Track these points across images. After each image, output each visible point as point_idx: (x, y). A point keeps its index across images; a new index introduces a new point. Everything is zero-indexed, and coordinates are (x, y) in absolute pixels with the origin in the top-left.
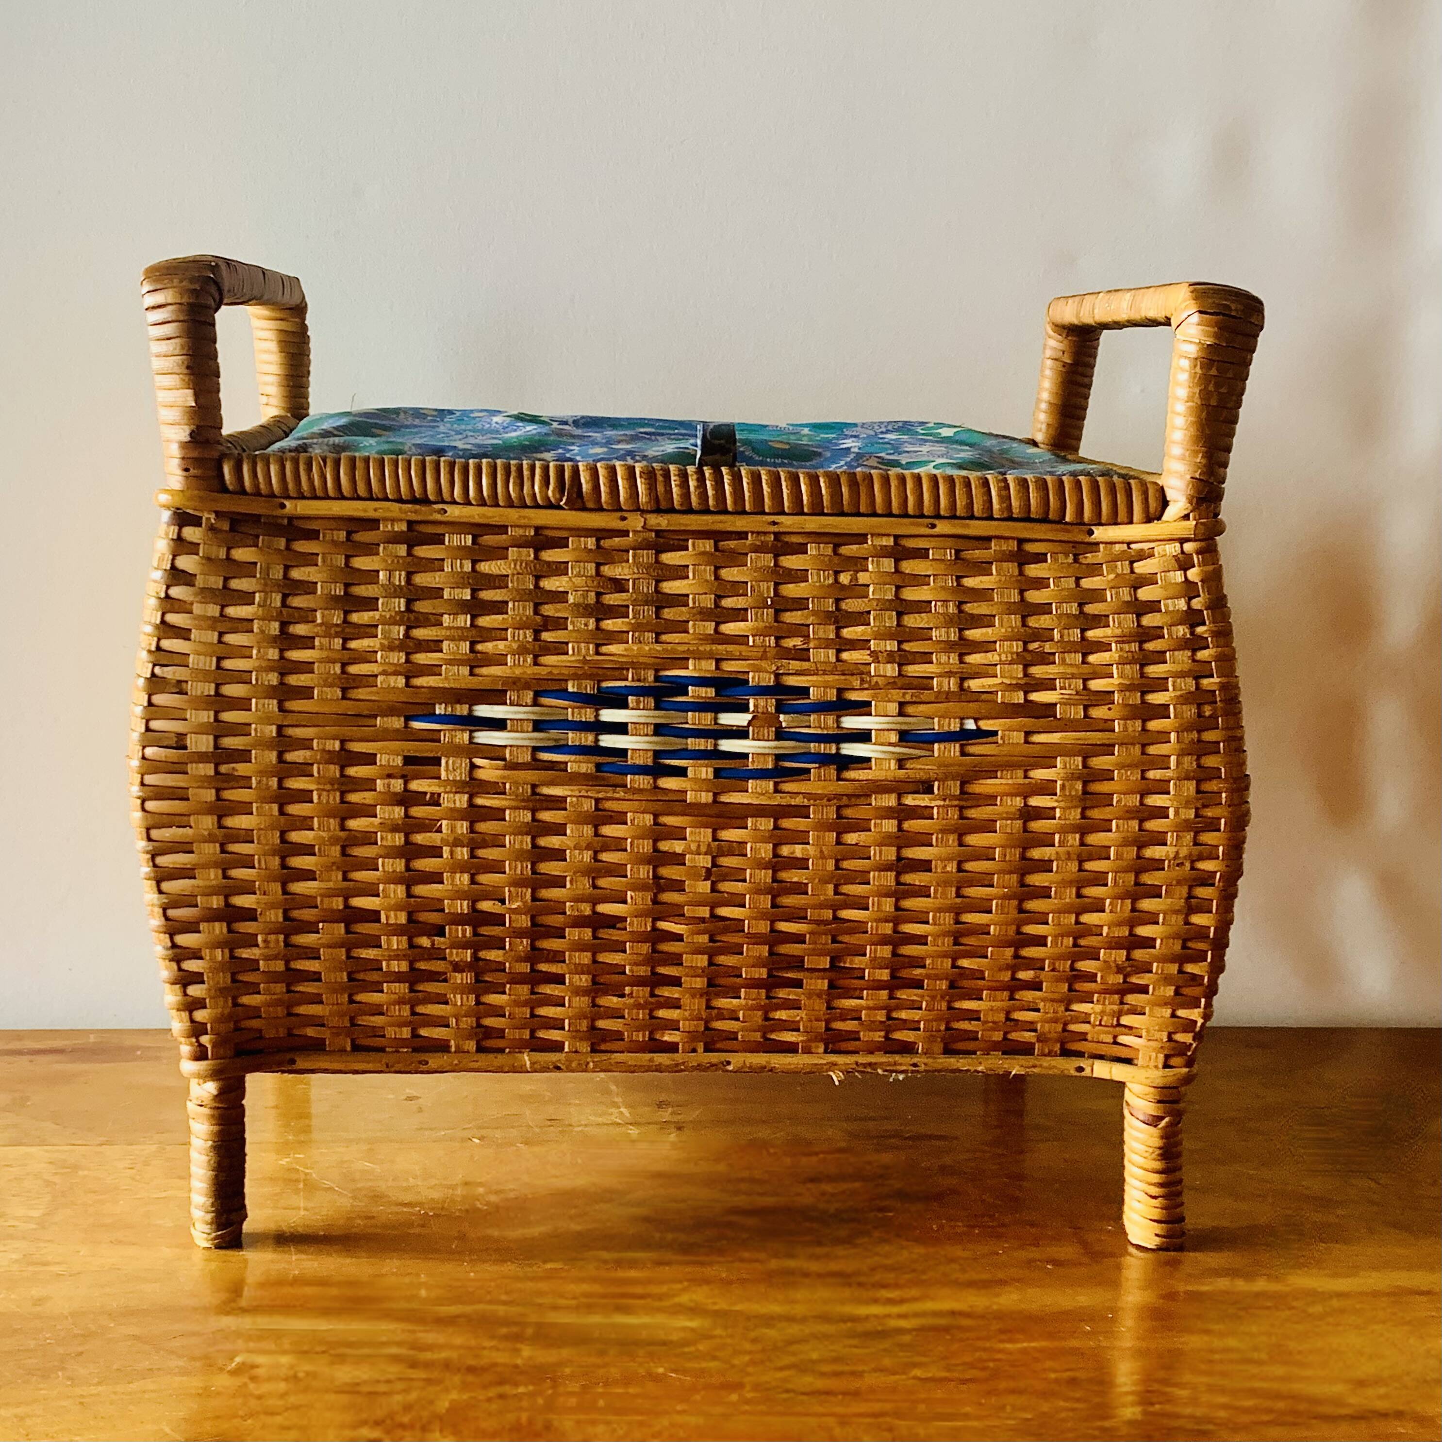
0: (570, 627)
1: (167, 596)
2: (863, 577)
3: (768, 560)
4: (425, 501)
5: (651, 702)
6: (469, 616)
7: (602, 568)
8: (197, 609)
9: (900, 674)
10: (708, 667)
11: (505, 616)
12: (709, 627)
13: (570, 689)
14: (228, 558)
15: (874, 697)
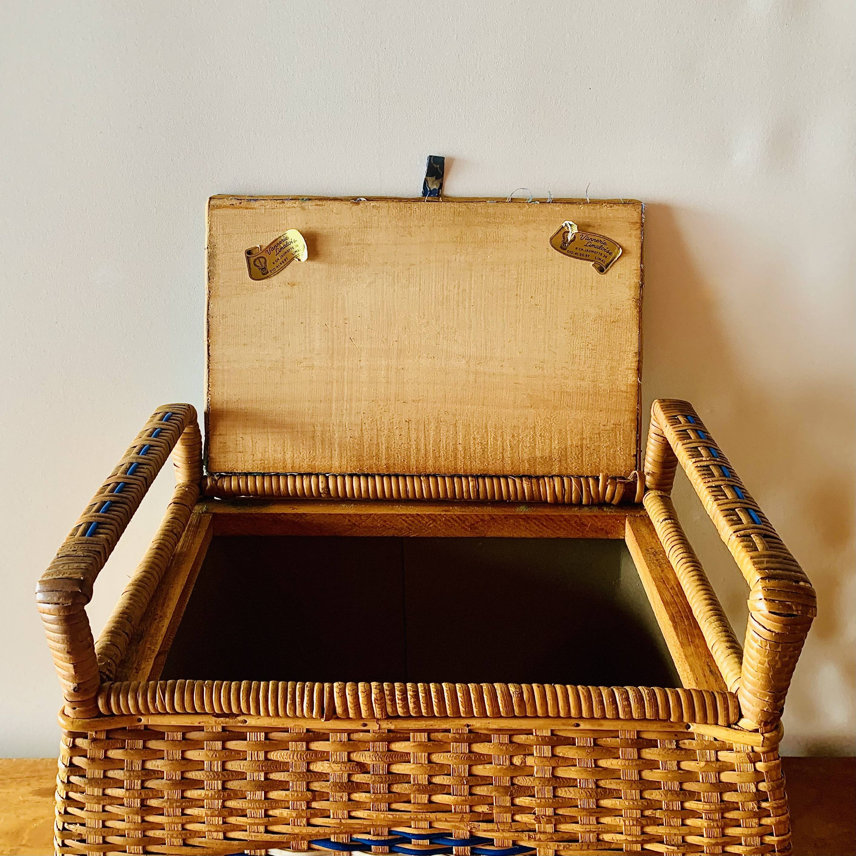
0: (331, 799)
1: (69, 782)
2: (530, 761)
3: (464, 748)
4: (231, 715)
5: (387, 848)
6: (263, 792)
7: (352, 755)
8: (89, 790)
9: (556, 831)
10: (423, 827)
11: (287, 792)
12: (424, 798)
13: (332, 840)
14: (106, 757)
15: (539, 846)
